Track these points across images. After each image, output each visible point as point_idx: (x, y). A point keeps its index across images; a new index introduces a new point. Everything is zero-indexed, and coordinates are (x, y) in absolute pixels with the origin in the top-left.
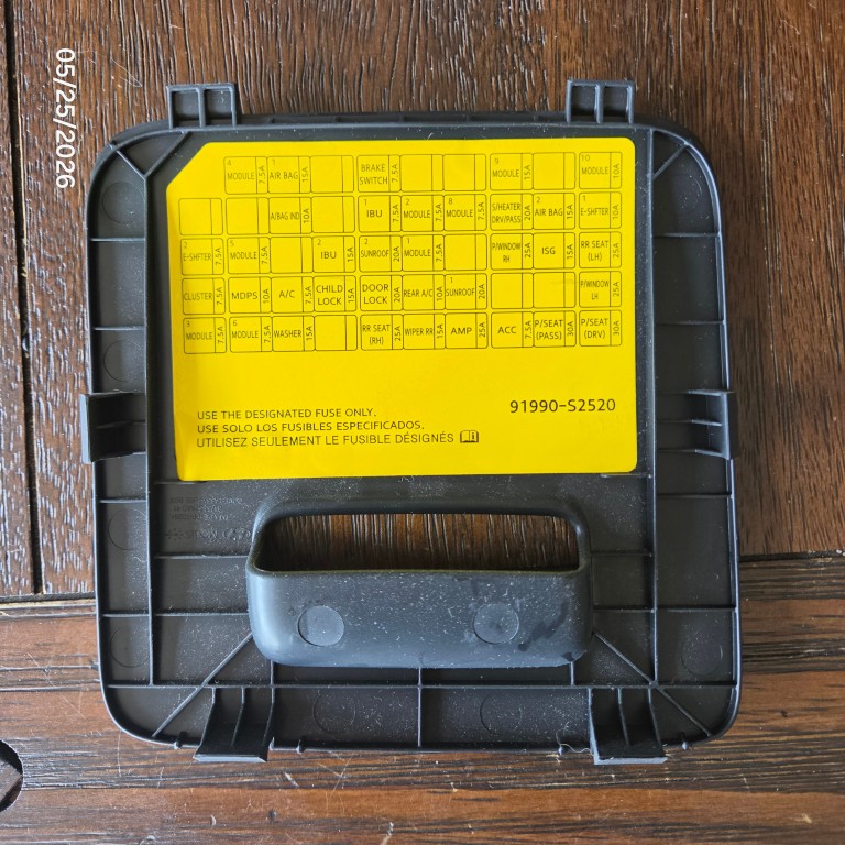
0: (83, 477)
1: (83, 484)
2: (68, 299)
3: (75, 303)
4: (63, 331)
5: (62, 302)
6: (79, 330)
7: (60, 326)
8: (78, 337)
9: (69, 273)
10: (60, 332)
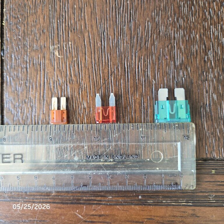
0: (24, 110)
1: (24, 113)
2: (22, 34)
3: (24, 35)
4: (19, 47)
5: (19, 35)
6: (25, 47)
7: (18, 45)
8: (25, 50)
9: (22, 23)
10: (17, 48)
